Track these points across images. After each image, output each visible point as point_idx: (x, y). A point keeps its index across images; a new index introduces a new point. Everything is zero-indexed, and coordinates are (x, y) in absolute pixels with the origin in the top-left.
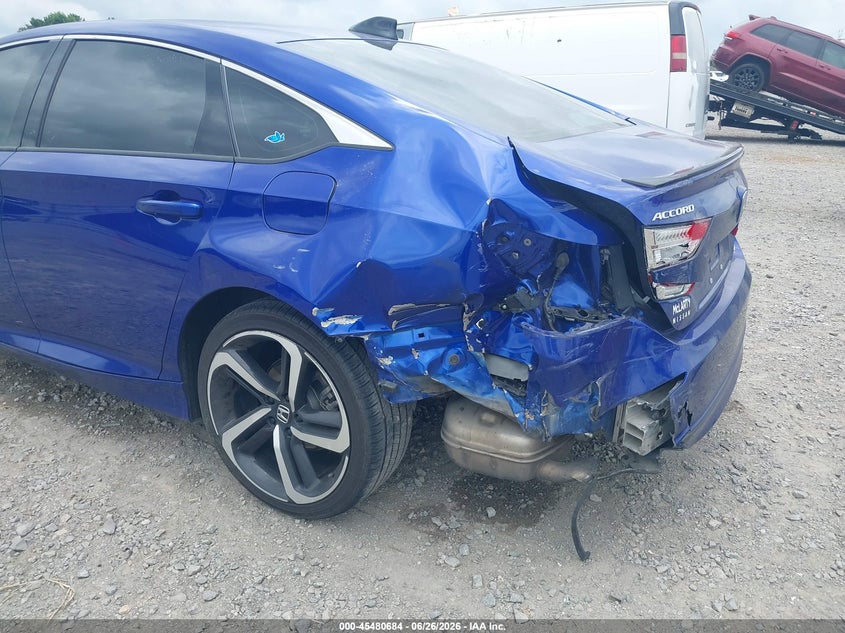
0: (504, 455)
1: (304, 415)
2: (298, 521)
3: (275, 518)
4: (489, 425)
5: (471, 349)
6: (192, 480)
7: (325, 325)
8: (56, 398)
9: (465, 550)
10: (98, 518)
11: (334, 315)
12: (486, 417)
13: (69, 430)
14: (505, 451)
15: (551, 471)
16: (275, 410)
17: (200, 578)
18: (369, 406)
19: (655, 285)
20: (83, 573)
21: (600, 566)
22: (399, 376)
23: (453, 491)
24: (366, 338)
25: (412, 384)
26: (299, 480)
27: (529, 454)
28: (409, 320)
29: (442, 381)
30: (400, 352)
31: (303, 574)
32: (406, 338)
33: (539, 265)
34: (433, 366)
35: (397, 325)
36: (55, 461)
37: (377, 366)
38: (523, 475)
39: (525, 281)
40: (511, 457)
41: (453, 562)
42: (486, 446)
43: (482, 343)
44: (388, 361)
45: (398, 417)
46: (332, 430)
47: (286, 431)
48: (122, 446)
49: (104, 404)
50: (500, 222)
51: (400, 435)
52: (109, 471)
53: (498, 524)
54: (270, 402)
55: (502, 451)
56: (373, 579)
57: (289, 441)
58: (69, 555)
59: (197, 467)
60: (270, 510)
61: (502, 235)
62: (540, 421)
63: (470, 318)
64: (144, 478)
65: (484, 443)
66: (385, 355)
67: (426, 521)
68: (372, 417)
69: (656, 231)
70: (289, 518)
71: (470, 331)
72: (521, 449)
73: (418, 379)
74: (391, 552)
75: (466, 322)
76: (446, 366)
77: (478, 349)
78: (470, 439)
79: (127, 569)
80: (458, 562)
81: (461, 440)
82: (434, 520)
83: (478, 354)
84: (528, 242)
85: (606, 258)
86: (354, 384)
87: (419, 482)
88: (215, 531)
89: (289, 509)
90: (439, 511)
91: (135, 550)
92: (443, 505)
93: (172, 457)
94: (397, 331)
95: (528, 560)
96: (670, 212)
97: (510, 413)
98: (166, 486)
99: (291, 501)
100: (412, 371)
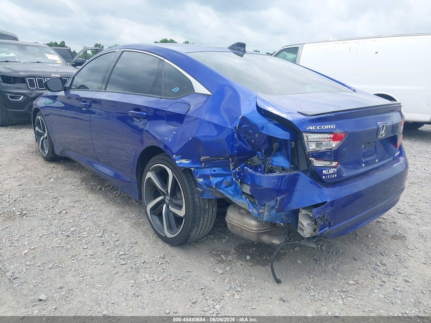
0: (245, 228)
1: (174, 201)
2: (168, 245)
3: (160, 242)
4: (242, 214)
5: (234, 179)
6: (137, 225)
7: (177, 162)
8: (103, 189)
9: (228, 268)
10: (98, 231)
11: (181, 158)
12: (242, 211)
13: (103, 201)
14: (246, 226)
15: (266, 239)
16: (165, 198)
17: (123, 257)
18: (193, 198)
19: (310, 159)
20: (85, 247)
21: (285, 287)
22: (205, 187)
23: (237, 247)
24: (193, 169)
25: (209, 191)
26: (170, 228)
27: (255, 229)
28: (210, 164)
29: (221, 191)
30: (206, 177)
31: (160, 263)
32: (208, 171)
33: (263, 146)
34: (218, 185)
35: (204, 166)
36: (93, 210)
37: (195, 181)
38: (253, 238)
39: (258, 153)
40: (248, 229)
41: (221, 272)
42: (238, 223)
43: (239, 177)
44: (201, 180)
45: (208, 207)
46: (180, 207)
47: (168, 207)
48: (118, 209)
49: (119, 193)
50: (246, 126)
51: (208, 214)
52: (110, 216)
53: (249, 263)
54: (164, 194)
55: (245, 226)
56: (185, 271)
57: (168, 210)
58: (84, 241)
59: (141, 220)
60: (160, 240)
61: (247, 132)
62: (259, 214)
63: (233, 166)
64: (120, 221)
65: (238, 221)
66: (200, 177)
67: (219, 255)
68: (194, 203)
69: (308, 135)
70: (166, 244)
71: (233, 171)
72: (252, 226)
73: (212, 189)
74: (198, 263)
75: (232, 167)
76: (223, 185)
77: (237, 179)
78: (233, 219)
79: (101, 249)
80: (223, 272)
81: (230, 219)
82: (222, 256)
83: (237, 182)
84: (257, 135)
85: (293, 146)
86: (188, 189)
87: (224, 241)
88: (136, 243)
89: (165, 240)
90: (227, 253)
91: (106, 243)
92: (229, 251)
93: (134, 215)
94: (204, 168)
95: (253, 278)
96: (318, 127)
97: (248, 209)
98: (127, 225)
99: (166, 236)
100: (209, 185)
